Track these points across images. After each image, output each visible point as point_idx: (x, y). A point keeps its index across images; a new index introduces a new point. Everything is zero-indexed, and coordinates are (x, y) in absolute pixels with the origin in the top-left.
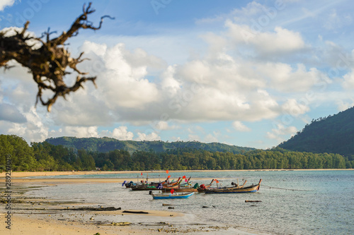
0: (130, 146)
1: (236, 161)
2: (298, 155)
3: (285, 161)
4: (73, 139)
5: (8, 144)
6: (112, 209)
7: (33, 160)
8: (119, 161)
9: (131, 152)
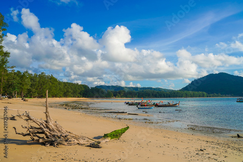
0: (126, 89)
1: (165, 94)
2: (189, 92)
3: (184, 94)
5: (82, 88)
6: (123, 113)
8: (122, 94)
9: (126, 91)
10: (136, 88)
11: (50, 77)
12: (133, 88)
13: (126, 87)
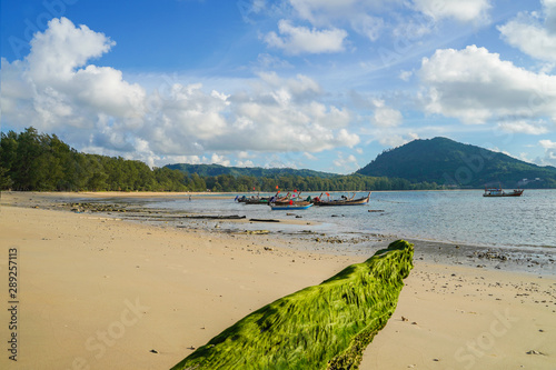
0: (235, 172)
1: (323, 185)
2: (373, 180)
3: (362, 185)
4: (187, 165)
5: (134, 168)
6: (236, 217)
7: (154, 182)
8: (226, 184)
9: (235, 177)
10: (258, 171)
11: (50, 141)
12: (249, 169)
13: (234, 168)
